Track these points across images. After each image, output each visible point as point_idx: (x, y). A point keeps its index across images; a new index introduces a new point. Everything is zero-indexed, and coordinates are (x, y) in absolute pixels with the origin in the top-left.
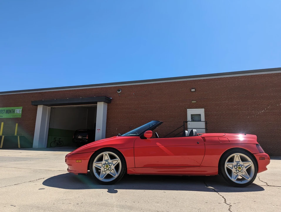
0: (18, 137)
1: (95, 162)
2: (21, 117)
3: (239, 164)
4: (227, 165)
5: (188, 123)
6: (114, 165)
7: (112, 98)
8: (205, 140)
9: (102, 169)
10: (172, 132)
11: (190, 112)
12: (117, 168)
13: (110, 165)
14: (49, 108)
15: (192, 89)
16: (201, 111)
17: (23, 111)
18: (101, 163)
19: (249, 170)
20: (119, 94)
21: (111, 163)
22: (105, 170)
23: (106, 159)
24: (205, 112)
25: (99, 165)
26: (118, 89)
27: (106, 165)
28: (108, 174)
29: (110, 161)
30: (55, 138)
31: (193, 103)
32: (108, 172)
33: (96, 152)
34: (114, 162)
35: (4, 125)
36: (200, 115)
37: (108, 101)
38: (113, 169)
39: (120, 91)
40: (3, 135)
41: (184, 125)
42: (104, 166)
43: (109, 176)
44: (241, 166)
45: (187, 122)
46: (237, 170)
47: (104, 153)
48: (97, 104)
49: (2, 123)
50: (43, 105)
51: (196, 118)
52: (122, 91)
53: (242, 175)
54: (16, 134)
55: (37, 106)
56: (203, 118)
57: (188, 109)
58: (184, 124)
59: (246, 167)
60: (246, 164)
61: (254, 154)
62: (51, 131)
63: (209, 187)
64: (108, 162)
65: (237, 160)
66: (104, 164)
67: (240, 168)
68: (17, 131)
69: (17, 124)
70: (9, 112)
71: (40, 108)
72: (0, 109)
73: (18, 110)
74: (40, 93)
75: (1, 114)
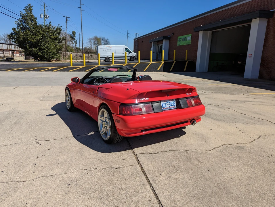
0: (187, 61)
2: (190, 44)
3: (105, 120)
4: (100, 118)
7: (274, 10)
8: (97, 91)
14: (209, 33)
17: (192, 37)
30: (217, 63)
32: (69, 103)
35: (176, 52)
37: (267, 15)
40: (175, 60)
44: (106, 122)
48: (251, 22)
49: (175, 51)
50: (203, 30)
54: (186, 59)
55: (199, 32)
61: (112, 114)
67: (104, 124)
68: (187, 56)
69: (187, 51)
70: (184, 39)
71: (201, 34)
72: (179, 37)
73: (189, 38)
74: (203, 18)
75: (179, 42)
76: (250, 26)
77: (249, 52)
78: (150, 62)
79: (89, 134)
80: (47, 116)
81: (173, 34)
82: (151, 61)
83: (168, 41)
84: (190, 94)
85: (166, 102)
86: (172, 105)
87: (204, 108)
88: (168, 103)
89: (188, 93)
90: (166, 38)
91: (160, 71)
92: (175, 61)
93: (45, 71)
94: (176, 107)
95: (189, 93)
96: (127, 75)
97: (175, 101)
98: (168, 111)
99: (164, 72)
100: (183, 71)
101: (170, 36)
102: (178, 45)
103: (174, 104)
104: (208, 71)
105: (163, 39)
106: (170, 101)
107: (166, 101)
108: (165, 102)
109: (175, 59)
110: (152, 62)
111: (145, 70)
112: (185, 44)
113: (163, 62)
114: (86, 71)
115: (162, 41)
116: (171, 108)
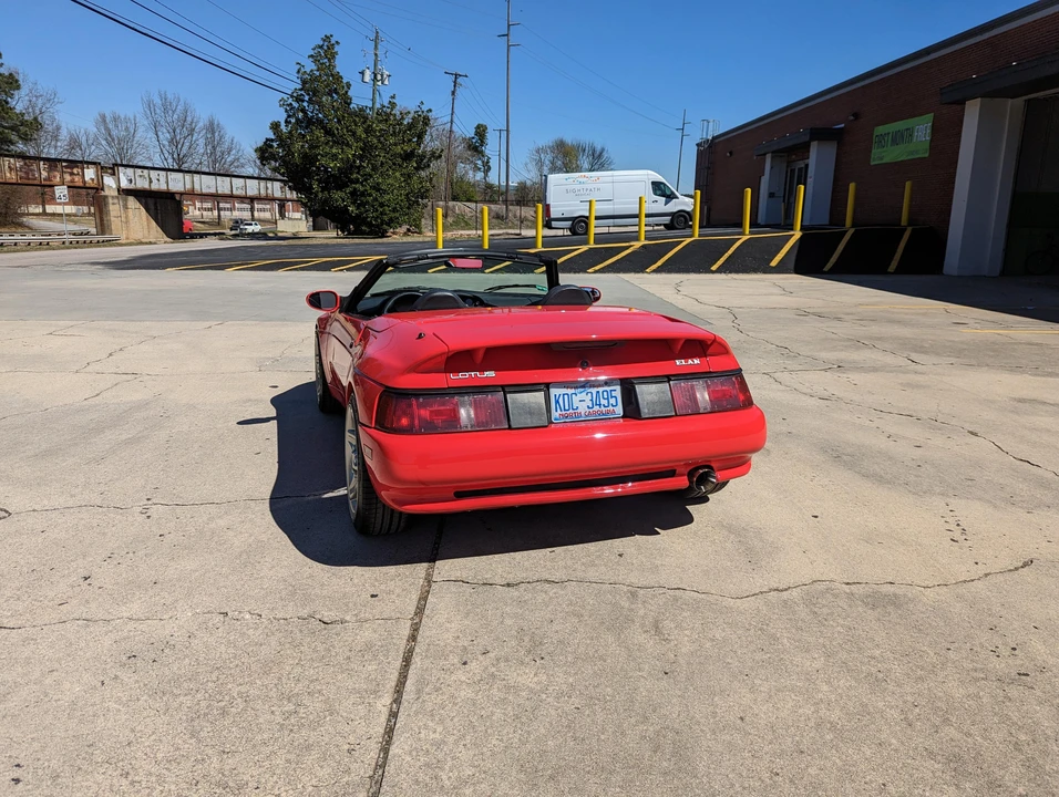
0: (909, 228)
2: (927, 155)
14: (1012, 106)
17: (935, 129)
40: (852, 227)
49: (852, 186)
50: (983, 96)
54: (904, 221)
55: (962, 103)
61: (360, 427)
68: (910, 206)
69: (908, 184)
70: (898, 138)
71: (972, 112)
72: (880, 130)
73: (921, 129)
75: (880, 150)
78: (743, 234)
79: (326, 496)
80: (238, 423)
81: (856, 116)
82: (747, 230)
83: (831, 150)
84: (697, 361)
85: (573, 391)
86: (604, 402)
87: (760, 422)
88: (583, 396)
89: (686, 357)
90: (822, 134)
91: (781, 269)
92: (852, 231)
93: (348, 270)
94: (619, 410)
95: (692, 357)
96: (535, 286)
97: (618, 388)
98: (583, 424)
99: (797, 273)
100: (884, 271)
101: (843, 125)
102: (872, 163)
103: (613, 401)
104: (1003, 273)
105: (812, 139)
106: (594, 386)
107: (576, 388)
108: (570, 391)
109: (854, 218)
110: (751, 233)
111: (714, 268)
112: (904, 158)
113: (797, 234)
114: (487, 271)
115: (805, 147)
116: (595, 413)
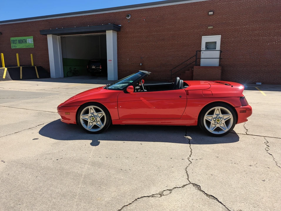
0: (35, 67)
1: (82, 115)
2: (33, 47)
3: (218, 117)
4: (206, 117)
5: (202, 52)
6: (99, 117)
7: (121, 25)
8: (188, 94)
9: (89, 121)
10: (184, 62)
11: (205, 39)
12: (102, 119)
13: (96, 117)
14: (58, 37)
15: (210, 12)
16: (217, 39)
17: (34, 40)
18: (88, 116)
19: (227, 122)
20: (129, 20)
21: (96, 116)
22: (92, 121)
23: (91, 112)
24: (222, 39)
25: (86, 117)
26: (127, 14)
27: (92, 118)
28: (95, 125)
29: (96, 114)
30: (70, 68)
31: (209, 29)
32: (95, 123)
33: (81, 106)
34: (100, 115)
36: (215, 43)
37: (117, 29)
38: (99, 121)
39: (130, 17)
40: (20, 66)
41: (196, 55)
42: (90, 118)
43: (95, 127)
44: (220, 118)
45: (200, 51)
46: (215, 122)
47: (89, 107)
48: (106, 32)
49: (17, 54)
50: (52, 34)
51: (210, 46)
52: (131, 17)
53: (220, 126)
55: (46, 35)
56: (218, 47)
57: (203, 37)
58: (197, 53)
59: (225, 120)
60: (226, 117)
61: (235, 108)
62: (65, 61)
63: (187, 137)
64: (93, 114)
65: (218, 113)
66: (90, 117)
67: (218, 120)
70: (20, 42)
71: (50, 38)
72: (12, 39)
73: (30, 41)
74: (47, 20)
75: (14, 44)
76: (105, 35)
77: (108, 58)
80: (94, 146)
81: (1, 33)
99: (13, 80)
100: (37, 78)
102: (13, 48)
104: (64, 77)
109: (20, 64)
112: (24, 47)
113: (6, 69)
